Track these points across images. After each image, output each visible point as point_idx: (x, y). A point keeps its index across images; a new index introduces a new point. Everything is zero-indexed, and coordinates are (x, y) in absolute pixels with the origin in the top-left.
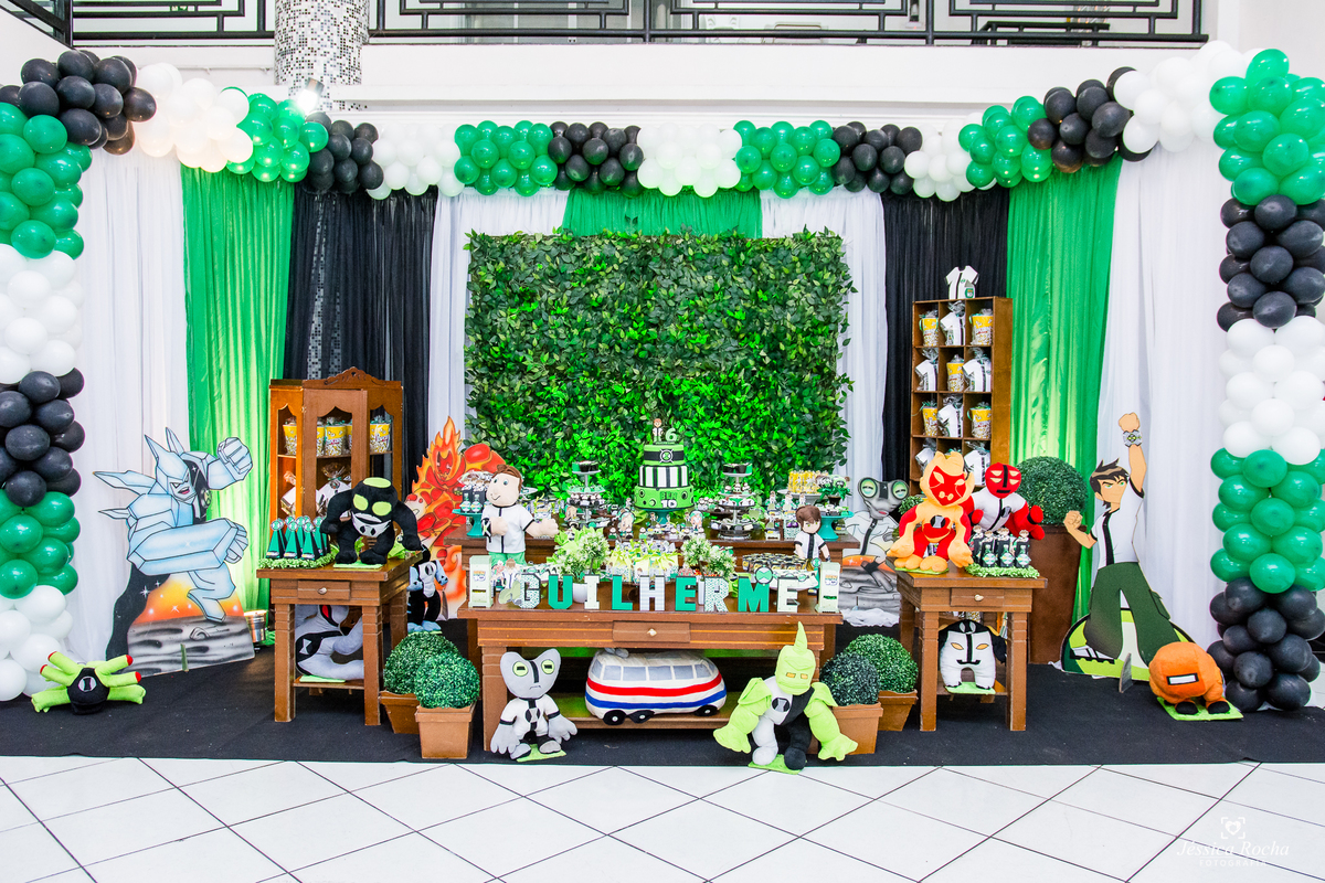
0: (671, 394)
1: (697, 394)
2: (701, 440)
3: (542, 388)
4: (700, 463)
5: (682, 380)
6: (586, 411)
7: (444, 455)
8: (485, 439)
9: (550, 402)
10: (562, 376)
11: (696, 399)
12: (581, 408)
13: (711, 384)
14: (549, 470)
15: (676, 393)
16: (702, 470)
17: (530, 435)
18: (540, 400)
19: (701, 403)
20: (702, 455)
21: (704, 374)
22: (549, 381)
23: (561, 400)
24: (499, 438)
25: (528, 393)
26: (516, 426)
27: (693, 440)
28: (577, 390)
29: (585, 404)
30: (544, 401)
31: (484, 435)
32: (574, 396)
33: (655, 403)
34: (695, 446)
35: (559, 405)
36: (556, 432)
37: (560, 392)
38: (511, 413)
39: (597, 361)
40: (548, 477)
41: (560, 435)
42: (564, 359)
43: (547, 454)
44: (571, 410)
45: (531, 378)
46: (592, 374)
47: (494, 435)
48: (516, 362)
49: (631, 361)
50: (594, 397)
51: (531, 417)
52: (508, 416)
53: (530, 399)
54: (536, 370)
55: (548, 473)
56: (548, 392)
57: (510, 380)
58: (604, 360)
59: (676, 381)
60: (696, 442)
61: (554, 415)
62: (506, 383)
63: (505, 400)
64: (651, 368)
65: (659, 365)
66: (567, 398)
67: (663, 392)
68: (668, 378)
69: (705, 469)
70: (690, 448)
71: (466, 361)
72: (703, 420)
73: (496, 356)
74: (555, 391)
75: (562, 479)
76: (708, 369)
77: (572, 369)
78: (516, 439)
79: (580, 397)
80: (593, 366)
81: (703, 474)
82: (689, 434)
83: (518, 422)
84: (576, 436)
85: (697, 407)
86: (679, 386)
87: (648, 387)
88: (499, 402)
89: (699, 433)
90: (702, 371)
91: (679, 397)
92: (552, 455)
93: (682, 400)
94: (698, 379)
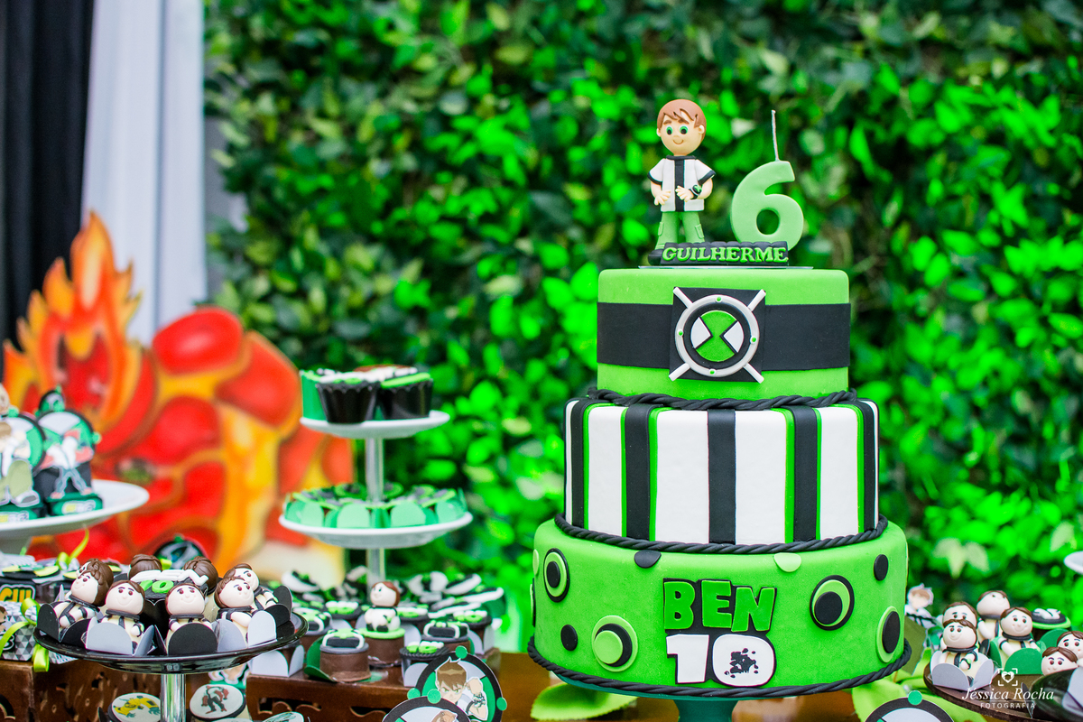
0: (902, 142)
1: (997, 138)
2: (1012, 311)
3: (446, 123)
4: (1001, 400)
5: (938, 93)
6: (594, 202)
7: (80, 346)
8: (265, 299)
9: (475, 172)
10: (513, 82)
11: (991, 157)
12: (578, 193)
13: (1052, 104)
14: (463, 406)
15: (919, 134)
16: (1009, 427)
17: (406, 285)
18: (441, 161)
19: (1011, 175)
20: (1011, 369)
21: (1021, 70)
22: (473, 102)
23: (511, 168)
24: (301, 294)
25: (401, 142)
26: (363, 256)
27: (981, 312)
28: (568, 129)
29: (592, 180)
30: (455, 170)
31: (261, 285)
32: (557, 153)
33: (838, 171)
34: (986, 336)
35: (508, 183)
36: (492, 276)
37: (507, 138)
38: (346, 208)
39: (636, 28)
40: (461, 433)
41: (505, 286)
42: (522, 21)
43: (458, 353)
44: (542, 200)
45: (416, 91)
46: (618, 76)
47: (287, 285)
48: (369, 39)
49: (759, 26)
50: (622, 153)
51: (411, 223)
52: (337, 219)
53: (408, 162)
54: (427, 62)
55: (460, 419)
56: (468, 137)
57: (343, 98)
58: (660, 22)
59: (917, 94)
60: (992, 320)
61: (486, 218)
62: (332, 108)
63: (322, 166)
64: (830, 52)
65: (858, 36)
66: (531, 155)
67: (870, 136)
68: (889, 82)
69: (1023, 420)
70: (968, 343)
71: (208, 36)
72: (1018, 236)
73: (301, 18)
74: (491, 135)
75: (510, 442)
76: (1040, 50)
77: (547, 57)
78: (357, 299)
79: (576, 155)
80: (621, 41)
81: (1016, 440)
82: (969, 291)
83: (371, 240)
84: (555, 291)
85: (997, 190)
86: (928, 111)
87: (816, 113)
88: (305, 171)
89: (1003, 284)
90: (1015, 57)
91: (930, 151)
92: (476, 357)
93: (938, 161)
94: (999, 84)
